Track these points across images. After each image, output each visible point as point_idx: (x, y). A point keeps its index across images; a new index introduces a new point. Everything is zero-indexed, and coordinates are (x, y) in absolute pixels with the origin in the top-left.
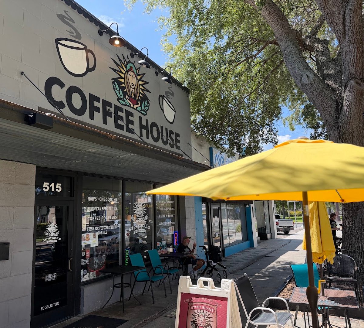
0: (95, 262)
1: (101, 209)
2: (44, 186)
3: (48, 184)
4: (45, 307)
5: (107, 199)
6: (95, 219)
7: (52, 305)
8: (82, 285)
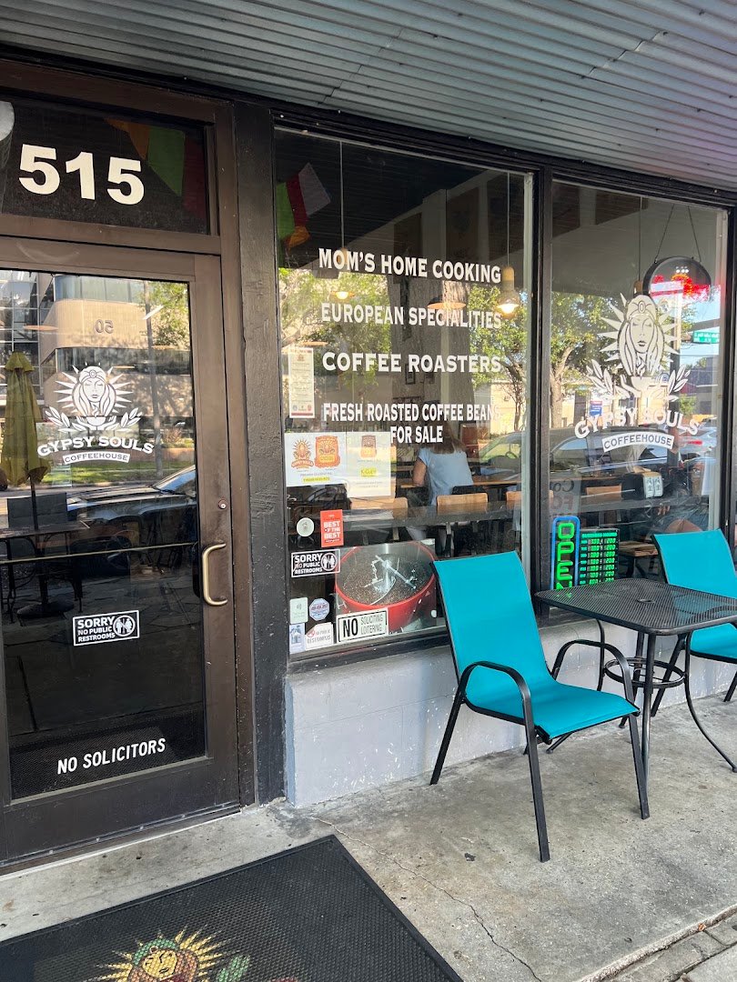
0: (378, 565)
1: (406, 317)
2: (27, 164)
3: (51, 153)
4: (81, 762)
5: (439, 269)
6: (369, 363)
7: (123, 753)
8: (296, 669)
